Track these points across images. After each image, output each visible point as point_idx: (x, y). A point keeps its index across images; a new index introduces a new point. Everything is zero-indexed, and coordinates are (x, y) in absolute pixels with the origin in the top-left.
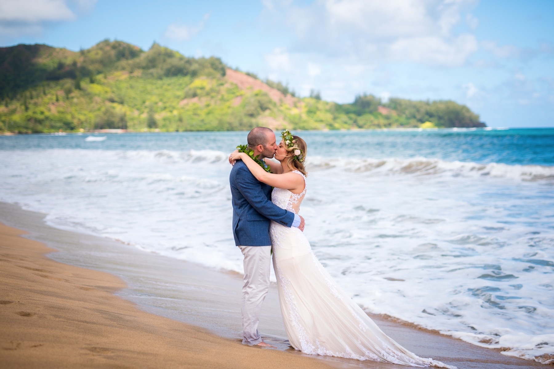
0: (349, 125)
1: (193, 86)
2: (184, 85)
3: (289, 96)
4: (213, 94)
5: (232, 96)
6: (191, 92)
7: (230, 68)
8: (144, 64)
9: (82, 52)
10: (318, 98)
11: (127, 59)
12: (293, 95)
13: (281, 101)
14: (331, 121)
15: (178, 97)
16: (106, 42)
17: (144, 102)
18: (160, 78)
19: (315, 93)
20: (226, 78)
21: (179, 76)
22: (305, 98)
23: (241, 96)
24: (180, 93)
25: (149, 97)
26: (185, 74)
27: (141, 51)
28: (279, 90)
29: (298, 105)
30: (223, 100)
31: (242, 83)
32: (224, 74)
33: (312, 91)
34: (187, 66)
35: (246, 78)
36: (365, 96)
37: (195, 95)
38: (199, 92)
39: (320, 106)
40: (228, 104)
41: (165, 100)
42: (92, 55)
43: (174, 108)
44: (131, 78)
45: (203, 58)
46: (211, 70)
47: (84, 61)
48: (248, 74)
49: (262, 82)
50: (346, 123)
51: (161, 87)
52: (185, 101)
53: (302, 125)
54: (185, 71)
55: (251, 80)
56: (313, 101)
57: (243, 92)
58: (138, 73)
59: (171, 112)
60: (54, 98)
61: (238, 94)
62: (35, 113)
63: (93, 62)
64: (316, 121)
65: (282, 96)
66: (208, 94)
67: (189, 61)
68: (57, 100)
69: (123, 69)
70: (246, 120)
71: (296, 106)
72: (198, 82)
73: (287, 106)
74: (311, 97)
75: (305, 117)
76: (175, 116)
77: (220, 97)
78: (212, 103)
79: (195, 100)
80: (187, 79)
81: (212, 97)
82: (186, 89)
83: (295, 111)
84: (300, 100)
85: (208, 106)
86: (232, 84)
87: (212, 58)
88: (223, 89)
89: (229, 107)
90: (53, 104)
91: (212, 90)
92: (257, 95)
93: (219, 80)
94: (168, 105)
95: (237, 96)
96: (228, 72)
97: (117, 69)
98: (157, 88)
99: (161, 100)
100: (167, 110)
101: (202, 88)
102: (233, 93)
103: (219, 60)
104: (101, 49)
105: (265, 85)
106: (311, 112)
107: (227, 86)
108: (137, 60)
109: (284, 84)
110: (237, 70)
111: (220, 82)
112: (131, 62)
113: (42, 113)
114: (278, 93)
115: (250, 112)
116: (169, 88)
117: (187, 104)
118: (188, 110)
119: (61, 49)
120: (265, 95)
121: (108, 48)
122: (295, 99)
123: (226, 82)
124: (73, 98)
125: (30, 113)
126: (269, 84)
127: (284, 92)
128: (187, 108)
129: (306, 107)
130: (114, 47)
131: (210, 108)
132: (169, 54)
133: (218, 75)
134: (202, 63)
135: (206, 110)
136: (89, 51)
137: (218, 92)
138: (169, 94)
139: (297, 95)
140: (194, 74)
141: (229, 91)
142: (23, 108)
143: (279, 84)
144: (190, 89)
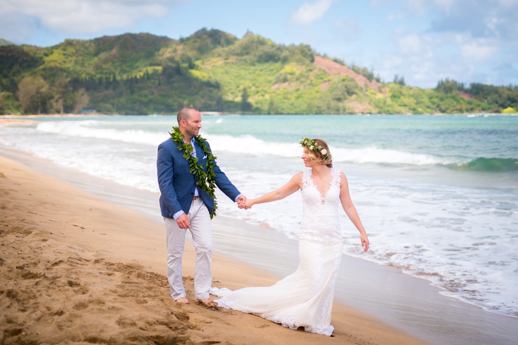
0: (432, 109)
1: (283, 71)
2: (275, 71)
3: (374, 81)
4: (302, 79)
5: (320, 81)
6: (282, 77)
7: (318, 55)
8: (239, 51)
9: (182, 40)
10: (402, 83)
11: (223, 46)
12: (378, 80)
13: (366, 85)
14: (415, 106)
15: (270, 82)
16: (204, 30)
17: (238, 87)
18: (253, 64)
19: (399, 78)
20: (315, 64)
21: (270, 62)
22: (389, 83)
23: (329, 81)
24: (272, 78)
25: (242, 81)
26: (276, 61)
27: (236, 39)
28: (364, 76)
29: (383, 90)
30: (311, 84)
31: (330, 69)
32: (313, 61)
33: (396, 78)
34: (278, 52)
35: (333, 63)
36: (448, 82)
37: (285, 80)
38: (289, 77)
39: (404, 91)
40: (316, 88)
41: (258, 85)
42: (191, 43)
43: (266, 92)
44: (226, 64)
45: (293, 45)
46: (300, 56)
48: (336, 61)
49: (349, 68)
50: (429, 107)
51: (254, 73)
52: (276, 86)
53: (386, 109)
54: (276, 58)
55: (338, 66)
56: (397, 86)
57: (330, 77)
58: (232, 59)
59: (263, 96)
60: (157, 82)
61: (326, 79)
62: (139, 96)
63: (192, 49)
64: (400, 106)
65: (368, 81)
66: (297, 79)
67: (280, 48)
68: (160, 84)
69: (219, 55)
70: (333, 104)
71: (381, 91)
72: (288, 68)
73: (373, 91)
74: (395, 82)
75: (389, 101)
76: (267, 100)
77: (309, 82)
78: (302, 87)
79: (286, 84)
80: (278, 65)
81: (302, 82)
82: (277, 75)
83: (380, 96)
84: (384, 85)
85: (298, 90)
86: (320, 70)
87: (301, 45)
88: (312, 74)
89: (317, 92)
90: (156, 88)
91: (301, 75)
92: (344, 80)
93: (308, 65)
94: (259, 89)
95: (325, 81)
96: (317, 58)
97: (213, 56)
98: (250, 73)
99: (254, 85)
100: (259, 94)
101: (292, 74)
102: (322, 79)
103: (308, 47)
104: (199, 37)
105: (351, 71)
106: (394, 97)
107: (316, 72)
108: (232, 47)
109: (369, 70)
110: (325, 57)
111: (309, 68)
112: (226, 49)
113: (146, 96)
114: (364, 78)
115: (337, 97)
116: (261, 73)
117: (278, 89)
118: (279, 94)
120: (352, 80)
121: (205, 36)
122: (379, 85)
123: (315, 68)
124: (174, 82)
126: (355, 69)
127: (370, 77)
128: (278, 92)
129: (390, 91)
130: (210, 35)
131: (300, 92)
132: (261, 42)
133: (307, 61)
134: (292, 50)
135: (296, 95)
136: (188, 39)
137: (307, 78)
138: (261, 79)
139: (381, 80)
140: (285, 60)
141: (318, 77)
142: (129, 91)
143: (365, 70)
144: (281, 75)
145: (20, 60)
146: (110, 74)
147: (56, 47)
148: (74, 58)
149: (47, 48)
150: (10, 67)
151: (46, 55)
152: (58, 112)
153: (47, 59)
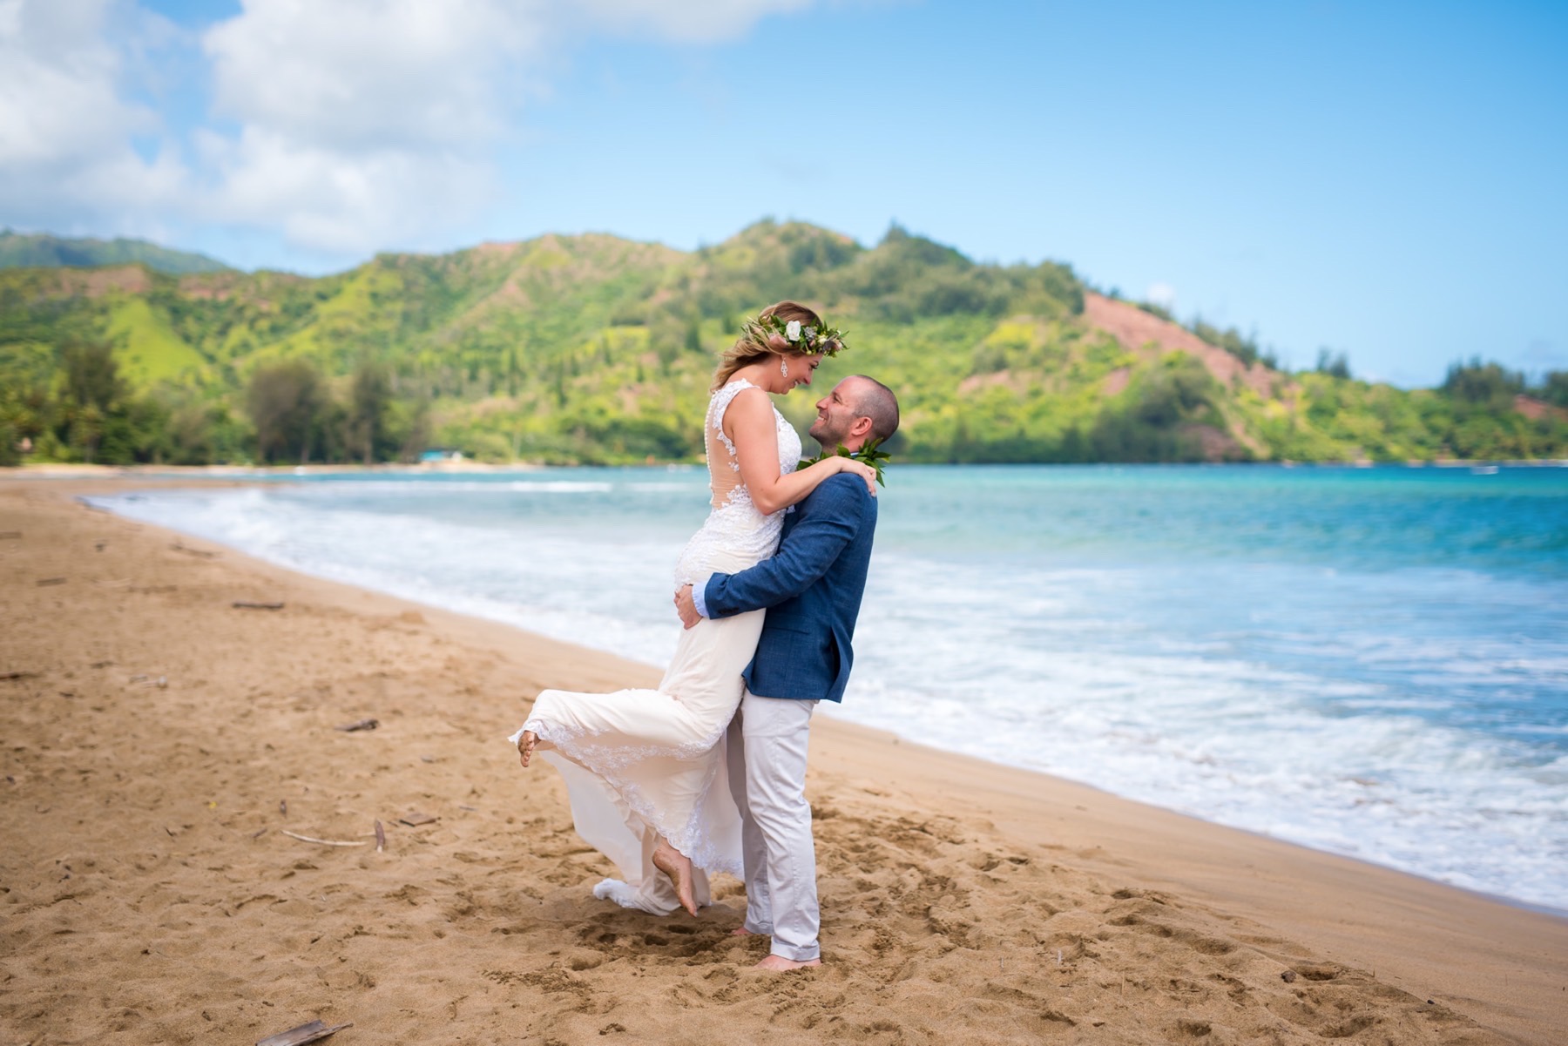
0: (1431, 448)
1: (994, 340)
2: (971, 339)
3: (1258, 368)
4: (1051, 363)
5: (1101, 367)
6: (990, 358)
7: (1096, 292)
8: (864, 282)
9: (704, 253)
10: (1340, 372)
11: (820, 269)
12: (1270, 364)
13: (1235, 379)
14: (1379, 439)
15: (956, 371)
16: (767, 224)
18: (908, 320)
19: (1332, 361)
20: (1086, 318)
21: (958, 315)
22: (1303, 373)
23: (1128, 366)
24: (961, 360)
26: (975, 310)
27: (856, 248)
28: (1230, 350)
29: (1285, 392)
30: (1077, 377)
31: (1129, 331)
32: (1079, 309)
33: (1324, 355)
34: (981, 286)
35: (1139, 318)
36: (1477, 368)
37: (1000, 365)
38: (1011, 356)
39: (1347, 394)
40: (1090, 389)
41: (920, 379)
42: (729, 262)
43: (944, 399)
45: (1023, 264)
46: (1044, 297)
47: (709, 277)
48: (1146, 309)
49: (1185, 329)
50: (1421, 442)
51: (911, 344)
52: (974, 382)
53: (1295, 448)
54: (975, 300)
55: (1152, 323)
56: (1326, 383)
57: (1131, 357)
58: (848, 305)
59: (936, 410)
60: (633, 373)
61: (1119, 362)
62: (583, 411)
63: (733, 277)
64: (1337, 437)
65: (1240, 368)
66: (1035, 362)
67: (987, 274)
68: (641, 379)
69: (811, 295)
70: (1142, 433)
71: (1277, 396)
72: (1008, 330)
73: (1255, 395)
74: (1321, 369)
75: (1303, 425)
76: (946, 422)
77: (1068, 370)
78: (1047, 386)
79: (1001, 377)
80: (979, 323)
81: (1048, 371)
82: (978, 350)
83: (1275, 410)
84: (1288, 378)
85: (1036, 394)
86: (1101, 335)
87: (1047, 264)
88: (1077, 349)
89: (1093, 399)
90: (630, 388)
91: (1047, 351)
92: (1170, 364)
93: (1064, 323)
94: (927, 391)
95: (1115, 369)
96: (1091, 302)
98: (899, 347)
99: (910, 379)
100: (926, 405)
101: (1020, 347)
102: (1106, 360)
103: (1065, 270)
104: (754, 243)
105: (1192, 339)
106: (1319, 412)
107: (1088, 340)
108: (846, 272)
109: (1245, 335)
110: (1114, 296)
111: (1068, 330)
112: (831, 276)
113: (601, 412)
114: (1229, 360)
115: (1153, 413)
116: (931, 346)
117: (980, 390)
118: (983, 407)
119: (650, 245)
120: (1196, 364)
121: (770, 242)
122: (1275, 377)
123: (1086, 330)
124: (679, 373)
125: (571, 411)
126: (1203, 334)
127: (1245, 355)
128: (979, 399)
129: (1305, 397)
130: (786, 239)
131: (1041, 400)
132: (932, 253)
133: (1063, 310)
134: (1019, 279)
135: (1030, 407)
136: (721, 250)
137: (1064, 357)
138: (931, 363)
139: (1281, 364)
140: (999, 309)
141: (1095, 355)
142: (554, 398)
143: (1231, 335)
144: (988, 349)
145: (249, 313)
146: (499, 349)
147: (352, 276)
148: (398, 307)
149: (325, 280)
150: (223, 332)
151: (323, 297)
152: (357, 457)
153: (323, 309)
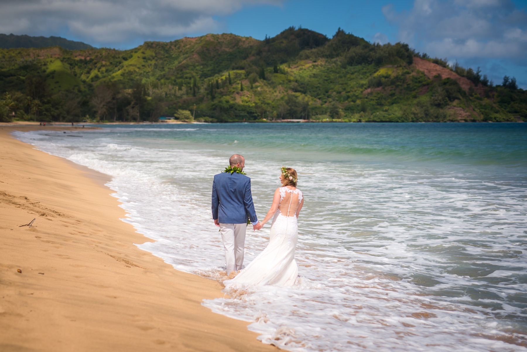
1: (377, 74)
2: (368, 74)
3: (480, 85)
5: (418, 85)
6: (375, 82)
7: (417, 55)
8: (328, 53)
9: (267, 42)
10: (512, 86)
11: (311, 48)
13: (471, 90)
15: (362, 86)
16: (291, 29)
17: (327, 92)
18: (344, 67)
19: (509, 82)
20: (412, 66)
23: (428, 85)
24: (364, 82)
25: (332, 86)
26: (370, 63)
27: (325, 39)
28: (469, 79)
29: (490, 95)
30: (409, 88)
31: (429, 71)
32: (410, 63)
33: (506, 79)
34: (372, 54)
35: (433, 65)
37: (379, 84)
38: (384, 80)
39: (515, 96)
40: (414, 93)
41: (348, 90)
43: (357, 97)
44: (314, 66)
45: (389, 45)
46: (396, 58)
48: (436, 62)
49: (451, 70)
51: (345, 76)
52: (369, 91)
53: (493, 116)
54: (369, 60)
55: (439, 68)
57: (429, 81)
58: (321, 61)
59: (354, 101)
60: (239, 87)
61: (425, 83)
62: (220, 102)
64: (510, 112)
66: (392, 83)
67: (375, 48)
68: (242, 90)
69: (307, 57)
70: (433, 111)
71: (488, 97)
72: (383, 71)
73: (478, 96)
74: (504, 85)
75: (497, 108)
76: (358, 106)
77: (405, 86)
79: (379, 89)
80: (371, 68)
81: (397, 86)
82: (371, 78)
83: (486, 101)
84: (492, 89)
86: (418, 72)
87: (398, 44)
88: (409, 78)
89: (415, 97)
90: (238, 93)
91: (397, 78)
92: (445, 84)
93: (404, 68)
94: (351, 94)
95: (424, 86)
96: (415, 59)
97: (301, 59)
98: (341, 77)
99: (344, 89)
100: (350, 100)
101: (387, 77)
102: (420, 82)
103: (405, 47)
104: (286, 38)
105: (454, 74)
106: (502, 102)
107: (413, 74)
108: (321, 48)
109: (475, 73)
110: (424, 57)
111: (406, 70)
112: (315, 50)
113: (227, 102)
114: (469, 82)
115: (436, 102)
116: (352, 76)
117: (371, 93)
118: (372, 100)
119: (247, 38)
120: (455, 83)
123: (413, 70)
124: (257, 87)
125: (216, 102)
126: (458, 72)
127: (475, 80)
128: (371, 97)
129: (498, 96)
130: (298, 36)
131: (395, 97)
132: (354, 41)
133: (404, 63)
134: (388, 50)
135: (390, 100)
136: (273, 40)
137: (404, 81)
138: (352, 83)
140: (379, 62)
141: (415, 80)
142: (210, 96)
143: (470, 71)
144: (374, 78)
145: (98, 65)
146: (190, 78)
147: (136, 50)
148: (153, 62)
149: (126, 52)
150: (88, 73)
151: (125, 59)
152: (134, 119)
153: (125, 63)
